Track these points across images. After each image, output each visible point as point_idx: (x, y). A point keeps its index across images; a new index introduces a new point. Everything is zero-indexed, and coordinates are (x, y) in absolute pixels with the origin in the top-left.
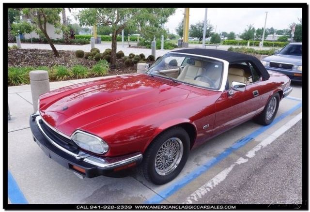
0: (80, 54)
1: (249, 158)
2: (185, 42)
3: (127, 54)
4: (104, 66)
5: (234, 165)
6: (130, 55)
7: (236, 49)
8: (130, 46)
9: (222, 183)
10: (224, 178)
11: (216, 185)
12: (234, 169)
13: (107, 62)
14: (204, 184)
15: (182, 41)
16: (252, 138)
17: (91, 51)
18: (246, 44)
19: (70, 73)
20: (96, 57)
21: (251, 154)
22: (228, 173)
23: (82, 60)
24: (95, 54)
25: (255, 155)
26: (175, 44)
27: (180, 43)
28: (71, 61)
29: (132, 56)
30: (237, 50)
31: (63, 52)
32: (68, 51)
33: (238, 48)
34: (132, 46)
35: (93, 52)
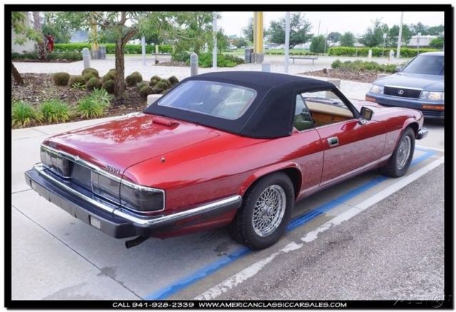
0: (62, 80)
1: (304, 243)
2: (258, 52)
3: (147, 78)
4: (102, 99)
5: (277, 254)
6: (153, 78)
7: (346, 63)
8: (157, 62)
9: (250, 280)
10: (255, 273)
11: (239, 284)
12: (274, 260)
13: (107, 93)
14: (220, 282)
15: (252, 51)
16: (322, 213)
17: (83, 73)
18: (366, 54)
19: (36, 114)
20: (90, 83)
21: (310, 237)
22: (263, 266)
23: (64, 89)
24: (88, 79)
25: (316, 237)
26: (239, 57)
27: (249, 54)
28: (44, 92)
29: (155, 81)
30: (349, 65)
31: (31, 77)
32: (41, 75)
33: (349, 62)
34: (160, 62)
35: (86, 75)
